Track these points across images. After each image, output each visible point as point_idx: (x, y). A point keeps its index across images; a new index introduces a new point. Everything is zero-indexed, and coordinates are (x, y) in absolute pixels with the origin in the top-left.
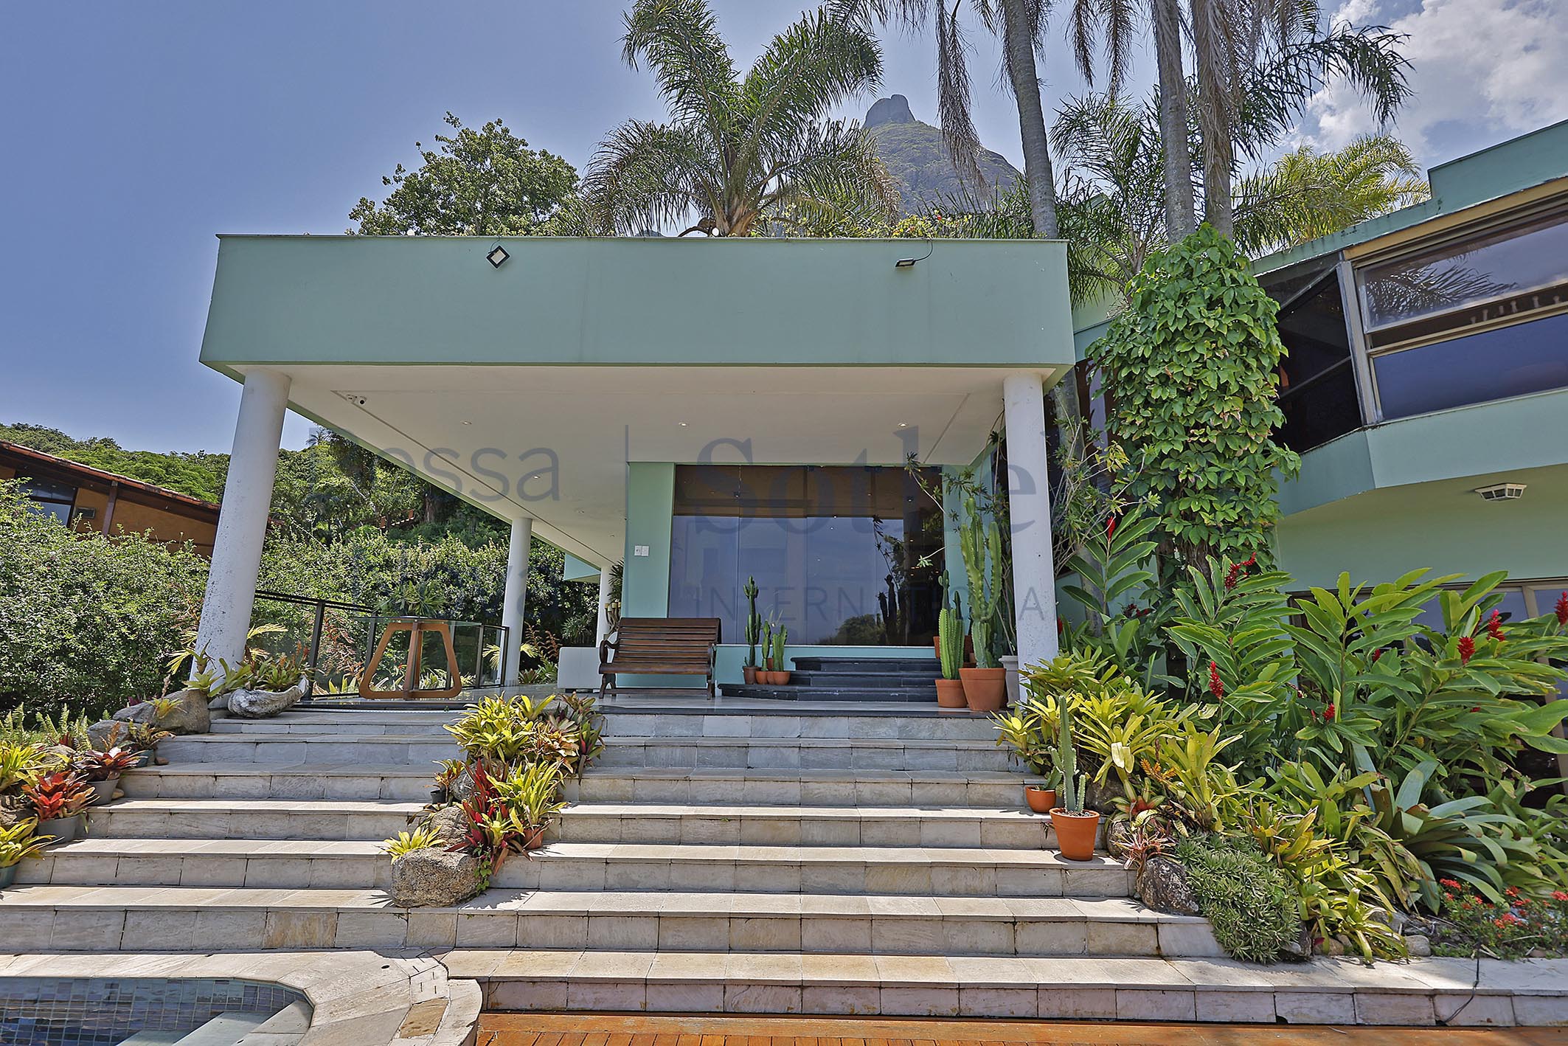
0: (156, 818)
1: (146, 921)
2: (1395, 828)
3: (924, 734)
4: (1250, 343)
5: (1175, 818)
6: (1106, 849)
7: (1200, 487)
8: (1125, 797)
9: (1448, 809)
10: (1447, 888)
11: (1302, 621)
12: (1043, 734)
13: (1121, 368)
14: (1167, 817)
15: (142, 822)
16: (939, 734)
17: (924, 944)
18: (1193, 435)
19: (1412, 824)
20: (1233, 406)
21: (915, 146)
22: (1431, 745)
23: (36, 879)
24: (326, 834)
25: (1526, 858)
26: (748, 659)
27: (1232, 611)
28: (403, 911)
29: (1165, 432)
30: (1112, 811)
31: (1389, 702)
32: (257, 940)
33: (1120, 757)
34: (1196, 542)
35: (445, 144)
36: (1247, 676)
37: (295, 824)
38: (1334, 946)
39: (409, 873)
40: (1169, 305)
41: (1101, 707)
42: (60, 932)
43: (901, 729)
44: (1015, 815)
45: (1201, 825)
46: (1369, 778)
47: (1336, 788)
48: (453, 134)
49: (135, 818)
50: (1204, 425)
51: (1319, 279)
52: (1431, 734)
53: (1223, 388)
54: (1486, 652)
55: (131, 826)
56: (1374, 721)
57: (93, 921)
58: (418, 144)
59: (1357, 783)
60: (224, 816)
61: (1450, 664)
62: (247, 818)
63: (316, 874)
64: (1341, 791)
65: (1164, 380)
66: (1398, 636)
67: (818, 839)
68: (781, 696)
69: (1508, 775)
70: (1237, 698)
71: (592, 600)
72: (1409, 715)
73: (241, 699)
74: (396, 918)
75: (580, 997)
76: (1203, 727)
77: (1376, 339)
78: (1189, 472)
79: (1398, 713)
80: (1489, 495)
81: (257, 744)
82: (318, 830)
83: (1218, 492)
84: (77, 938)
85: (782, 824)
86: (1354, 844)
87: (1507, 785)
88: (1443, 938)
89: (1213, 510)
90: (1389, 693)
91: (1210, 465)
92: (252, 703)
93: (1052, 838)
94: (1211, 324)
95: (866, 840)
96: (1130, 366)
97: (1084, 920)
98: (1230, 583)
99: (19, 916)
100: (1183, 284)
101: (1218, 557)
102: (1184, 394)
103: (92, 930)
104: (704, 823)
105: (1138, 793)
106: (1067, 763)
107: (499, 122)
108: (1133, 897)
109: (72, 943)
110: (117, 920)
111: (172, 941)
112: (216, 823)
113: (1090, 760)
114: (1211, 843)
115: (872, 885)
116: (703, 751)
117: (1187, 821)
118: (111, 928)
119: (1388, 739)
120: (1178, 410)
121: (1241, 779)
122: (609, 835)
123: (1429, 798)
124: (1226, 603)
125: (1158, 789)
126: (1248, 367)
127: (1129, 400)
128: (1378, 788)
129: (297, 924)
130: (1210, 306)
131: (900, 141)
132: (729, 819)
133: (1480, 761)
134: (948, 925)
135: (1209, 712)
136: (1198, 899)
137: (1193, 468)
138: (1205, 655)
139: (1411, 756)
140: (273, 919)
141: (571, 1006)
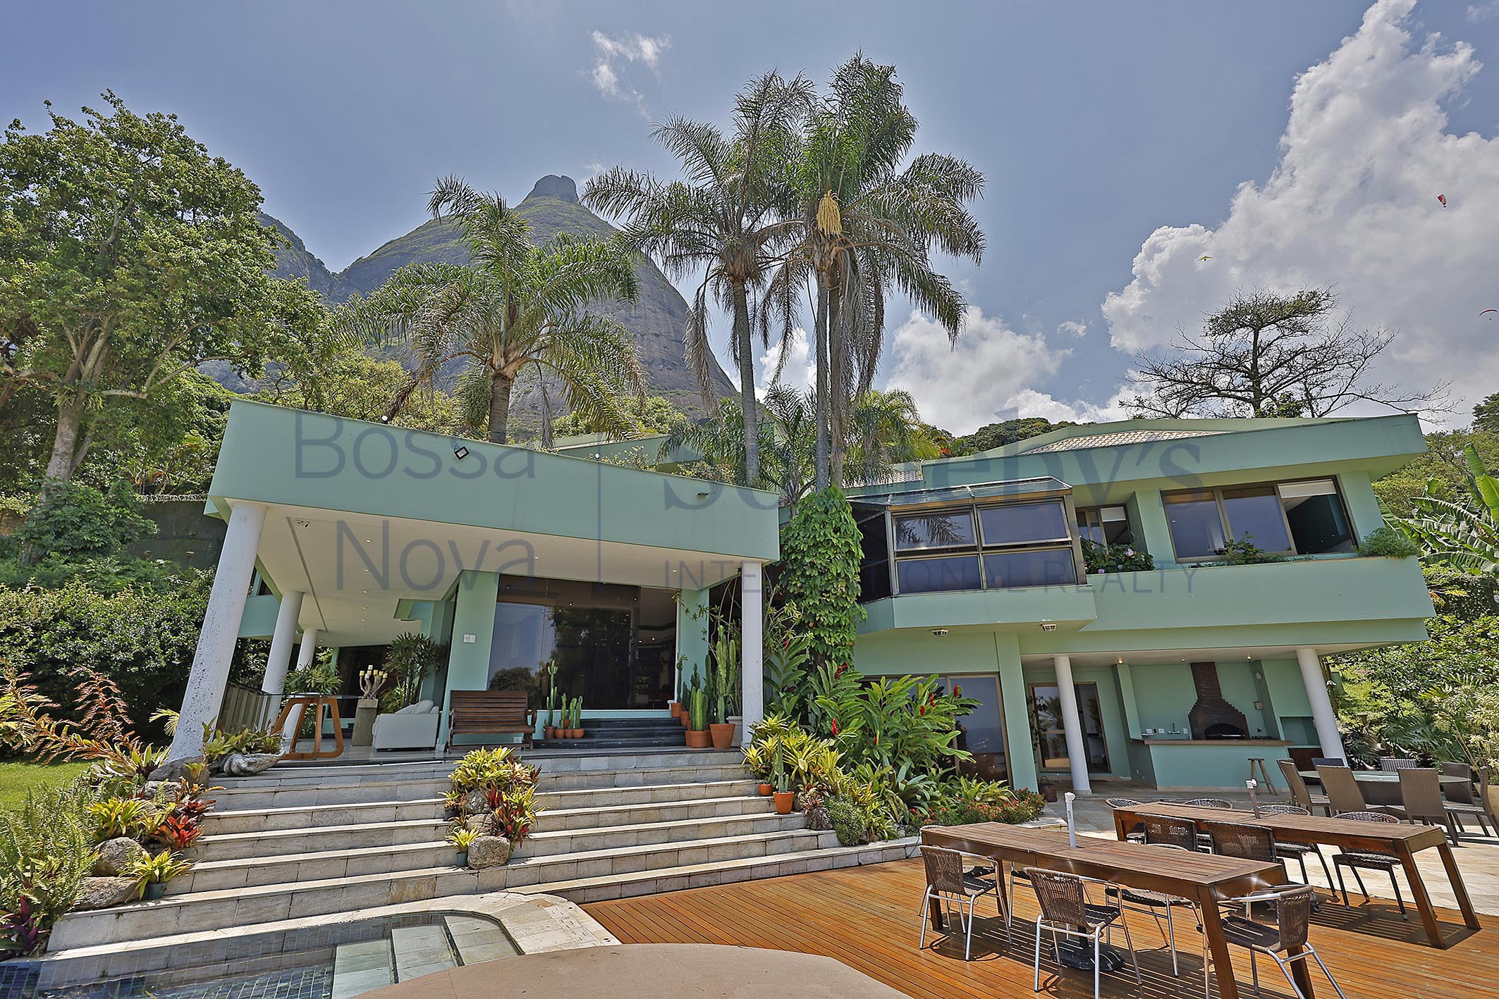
0: (246, 844)
1: (306, 898)
2: (896, 789)
3: (701, 762)
4: (850, 552)
5: (824, 790)
6: (794, 810)
7: (825, 624)
8: (803, 784)
9: (915, 780)
10: (913, 813)
11: (865, 697)
12: (767, 758)
13: (792, 553)
14: (820, 791)
15: (235, 848)
16: (708, 762)
17: (729, 856)
18: (824, 596)
19: (902, 786)
20: (841, 585)
21: (578, 227)
22: (910, 755)
23: (179, 890)
24: (378, 844)
25: (936, 798)
26: (547, 720)
27: (837, 691)
28: (477, 871)
29: (811, 592)
30: (798, 790)
31: (896, 735)
32: (385, 899)
33: (803, 765)
34: (821, 653)
35: (94, 119)
36: (845, 725)
37: (355, 839)
38: (876, 838)
39: (482, 849)
40: (817, 526)
41: (792, 742)
42: (242, 914)
43: (690, 760)
44: (753, 798)
45: (834, 792)
46: (888, 769)
47: (878, 774)
48: (109, 112)
49: (228, 846)
50: (829, 592)
51: (878, 515)
52: (909, 749)
53: (839, 575)
54: (929, 712)
55: (224, 852)
56: (890, 745)
57: (268, 903)
58: (49, 104)
59: (885, 771)
60: (301, 838)
61: (917, 717)
62: (320, 838)
63: (396, 863)
64: (879, 775)
65: (813, 565)
66: (900, 705)
67: (668, 818)
68: (579, 747)
69: (934, 767)
70: (842, 735)
71: (256, 657)
72: (903, 741)
73: (241, 761)
74: (472, 876)
75: (590, 895)
76: (832, 749)
77: (899, 554)
78: (820, 615)
79: (899, 740)
80: (935, 633)
81: (276, 792)
82: (373, 841)
83: (832, 627)
84: (255, 916)
85: (650, 812)
86: (883, 798)
87: (934, 771)
88: (910, 830)
89: (830, 636)
90: (896, 731)
91: (830, 612)
92: (250, 764)
93: (773, 807)
94: (835, 541)
95: (690, 816)
96: (796, 553)
97: (792, 837)
98: (837, 676)
99: (209, 907)
100: (824, 516)
101: (831, 662)
102: (821, 574)
103: (267, 909)
104: (611, 815)
105: (808, 782)
106: (778, 771)
107: (174, 117)
108: (807, 827)
109: (251, 919)
110: (286, 900)
111: (326, 909)
112: (295, 843)
113: (788, 768)
114: (837, 799)
115: (701, 836)
116: (590, 778)
117: (828, 790)
118: (282, 906)
119: (895, 752)
120: (818, 582)
121: (845, 773)
122: (559, 827)
123: (908, 777)
124: (834, 687)
125: (817, 778)
126: (849, 564)
127: (794, 571)
128: (891, 773)
129: (410, 888)
130: (835, 532)
131: (565, 218)
132: (624, 811)
133: (925, 761)
134: (739, 846)
135: (832, 742)
136: (832, 823)
137: (823, 613)
138: (825, 714)
139: (902, 760)
140: (395, 886)
141: (586, 900)
